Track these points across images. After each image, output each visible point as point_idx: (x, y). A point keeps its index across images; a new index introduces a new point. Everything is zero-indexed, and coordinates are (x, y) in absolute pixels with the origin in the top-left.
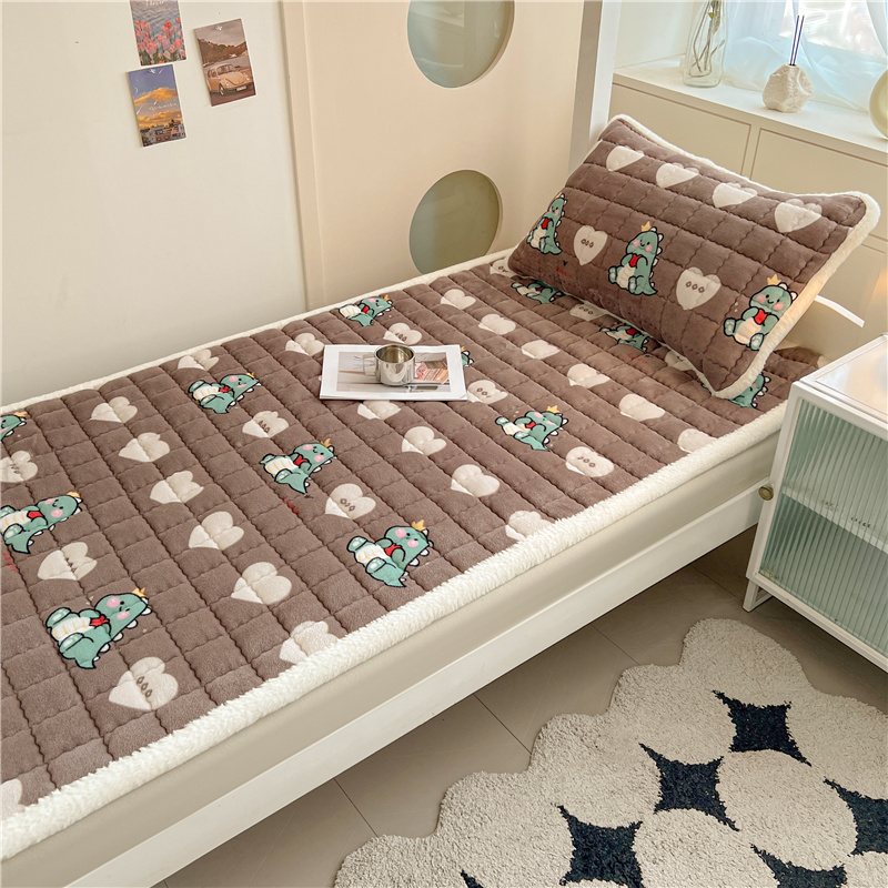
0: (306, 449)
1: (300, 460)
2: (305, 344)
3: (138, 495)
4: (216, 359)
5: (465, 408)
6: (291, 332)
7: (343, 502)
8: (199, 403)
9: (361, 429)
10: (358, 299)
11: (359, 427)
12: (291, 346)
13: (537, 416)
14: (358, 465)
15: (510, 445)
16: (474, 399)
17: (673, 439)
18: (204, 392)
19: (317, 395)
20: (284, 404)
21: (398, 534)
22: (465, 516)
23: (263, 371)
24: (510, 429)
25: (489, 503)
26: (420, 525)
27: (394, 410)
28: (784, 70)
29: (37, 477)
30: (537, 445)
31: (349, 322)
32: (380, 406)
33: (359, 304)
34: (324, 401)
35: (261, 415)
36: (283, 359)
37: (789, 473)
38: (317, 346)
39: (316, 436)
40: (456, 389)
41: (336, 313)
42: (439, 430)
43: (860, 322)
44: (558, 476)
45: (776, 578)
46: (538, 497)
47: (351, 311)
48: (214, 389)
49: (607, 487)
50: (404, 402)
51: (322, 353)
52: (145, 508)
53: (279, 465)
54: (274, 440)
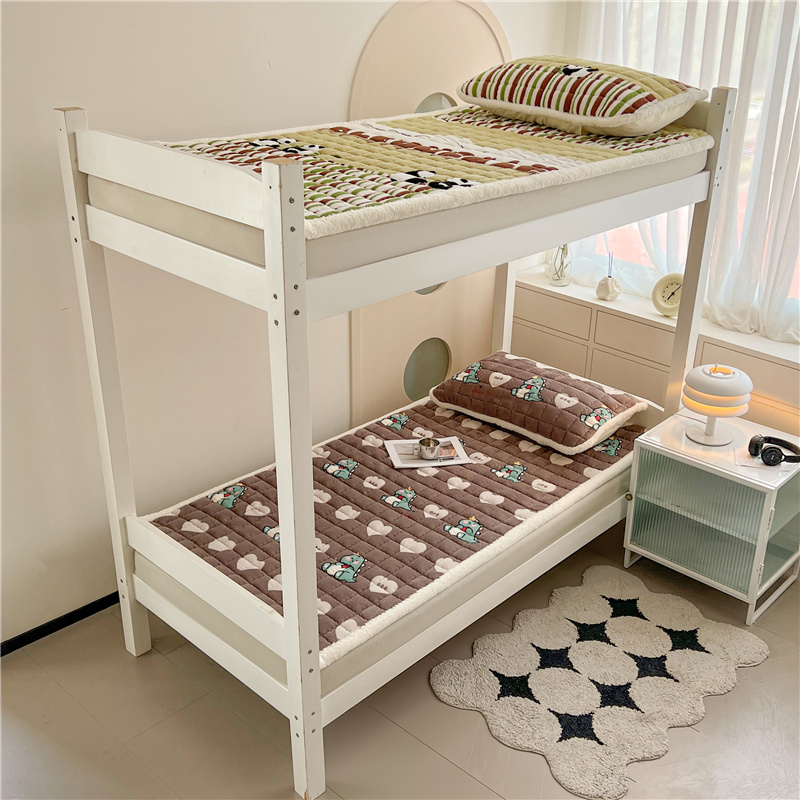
0: (401, 492)
1: (400, 497)
2: (371, 441)
3: (331, 518)
4: (328, 453)
5: (472, 466)
6: (361, 435)
7: (431, 513)
8: (332, 474)
9: (424, 481)
10: (389, 415)
11: (422, 480)
12: (364, 443)
13: (511, 468)
14: (432, 497)
15: (502, 481)
16: (475, 462)
17: (581, 473)
18: (333, 469)
19: (392, 467)
20: (377, 472)
21: (465, 522)
22: (493, 513)
23: (357, 458)
24: (499, 474)
25: (502, 507)
26: (473, 518)
27: (435, 471)
28: (605, 280)
29: (271, 513)
30: (516, 480)
31: (388, 427)
32: (428, 470)
33: (390, 418)
34: (397, 470)
35: (368, 478)
36: (364, 450)
37: (638, 487)
38: (380, 442)
39: (402, 486)
40: (464, 459)
41: (379, 423)
42: (464, 478)
43: (663, 410)
44: (531, 493)
45: (639, 545)
46: (525, 503)
47: (388, 422)
48: (336, 467)
49: (556, 496)
50: (439, 467)
51: (384, 446)
52: (336, 522)
53: (391, 500)
54: (381, 489)
